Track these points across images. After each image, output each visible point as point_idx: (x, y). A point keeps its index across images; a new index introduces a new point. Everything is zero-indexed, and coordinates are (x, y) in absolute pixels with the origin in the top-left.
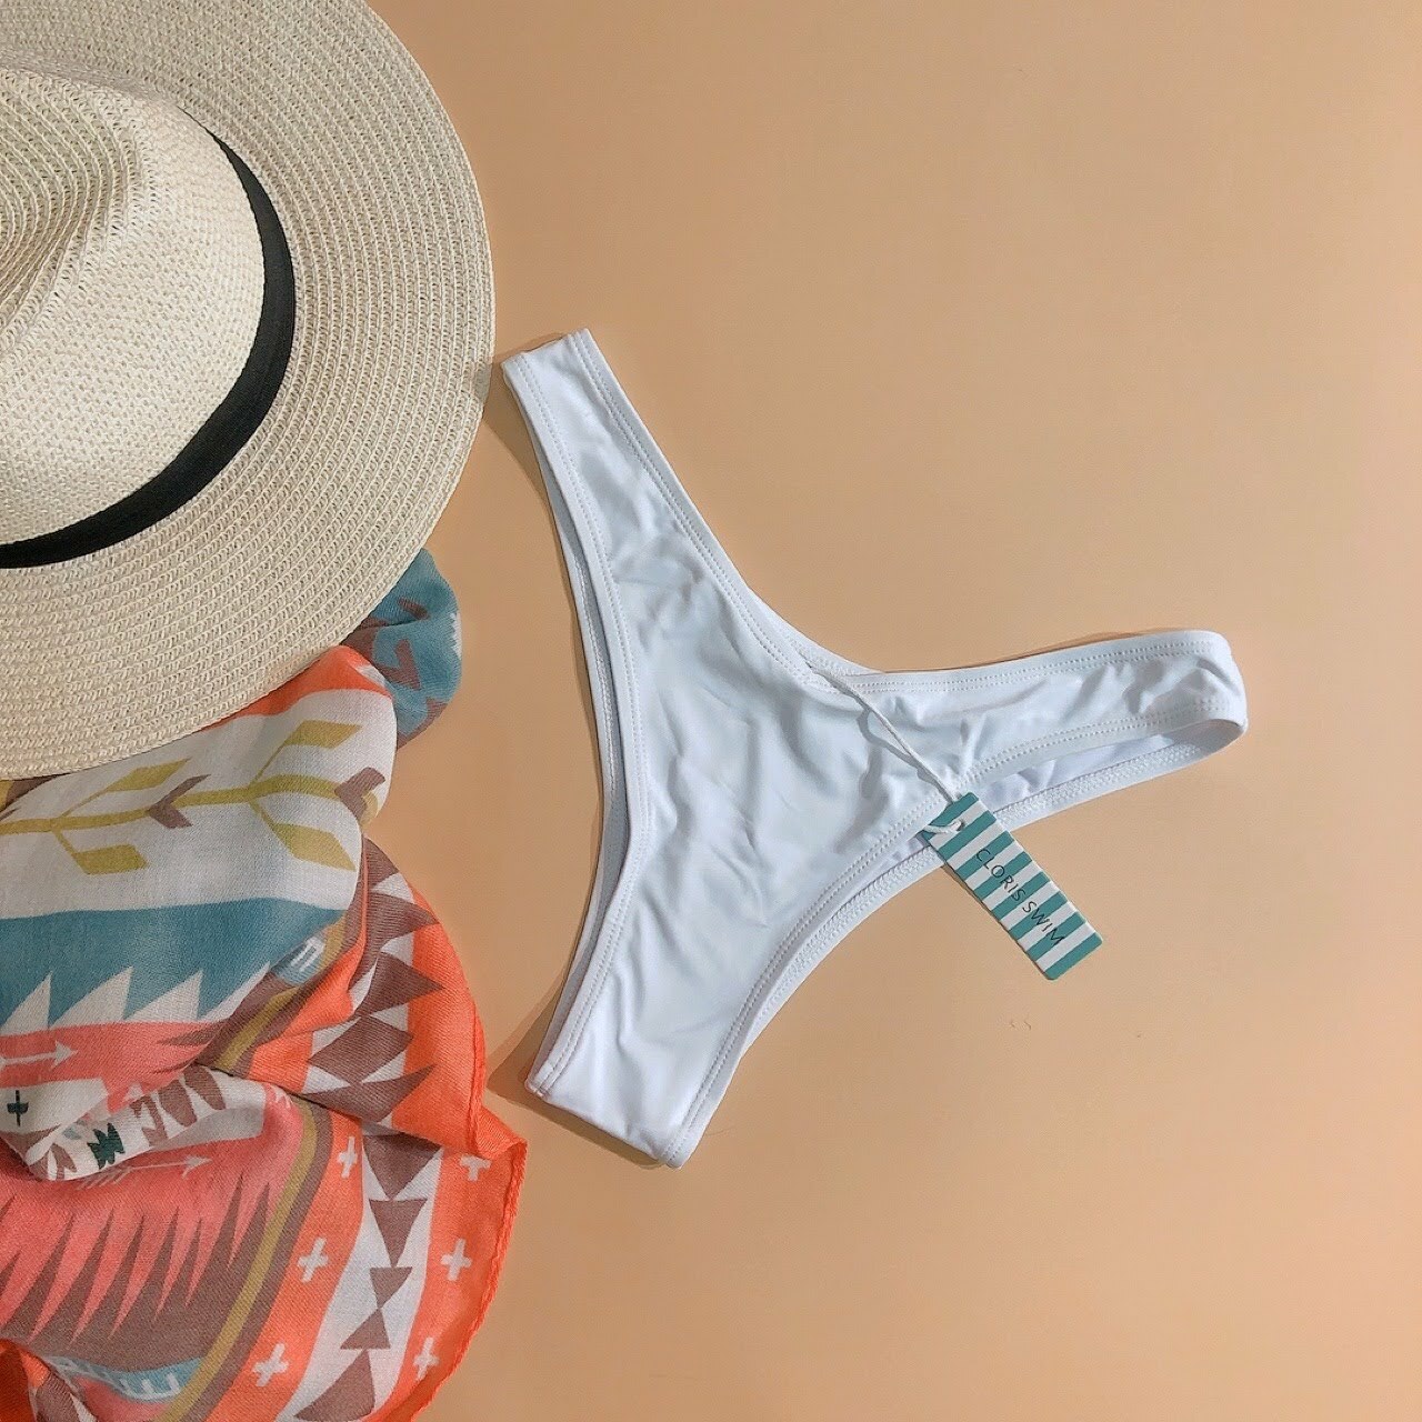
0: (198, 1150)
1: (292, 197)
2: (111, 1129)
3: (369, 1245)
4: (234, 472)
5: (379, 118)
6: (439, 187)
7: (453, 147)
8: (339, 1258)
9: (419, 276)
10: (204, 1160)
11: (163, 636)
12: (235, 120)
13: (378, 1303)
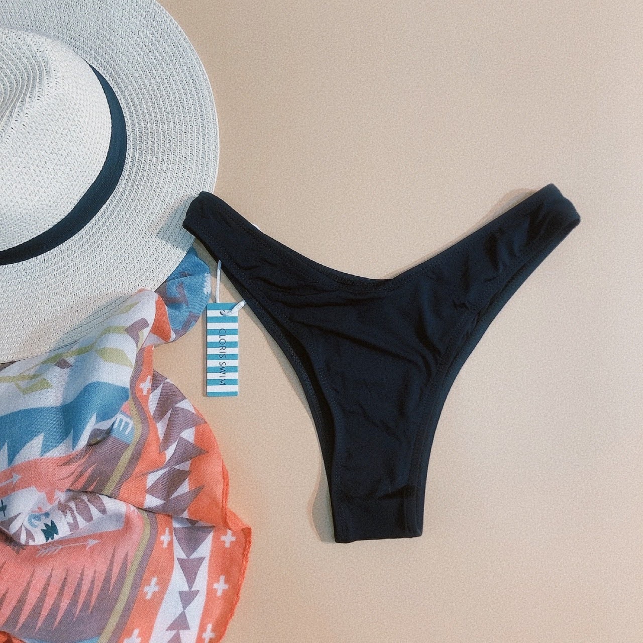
0: (93, 536)
1: (124, 89)
2: (52, 523)
3: (178, 580)
4: (101, 216)
10: (97, 541)
12: (96, 55)
13: (183, 608)
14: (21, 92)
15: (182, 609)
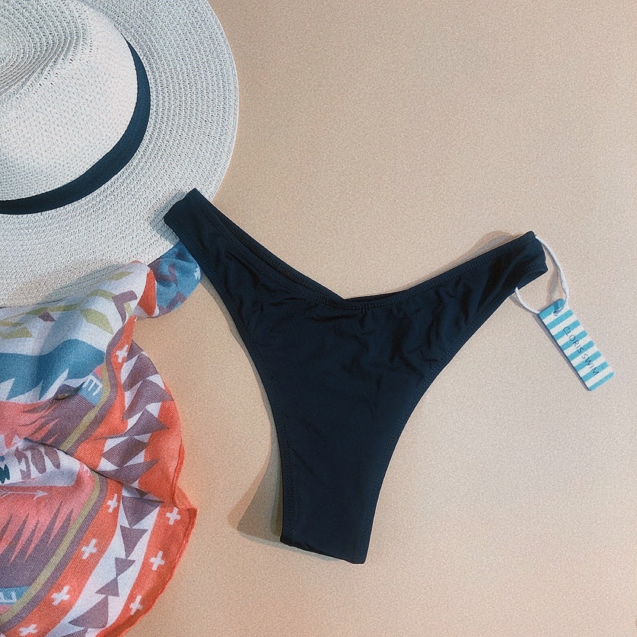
2: (6, 468)
5: (199, 41)
7: (229, 58)
8: (102, 549)
9: (206, 111)
10: (46, 494)
13: (117, 574)
14: (55, 53)
15: (115, 575)
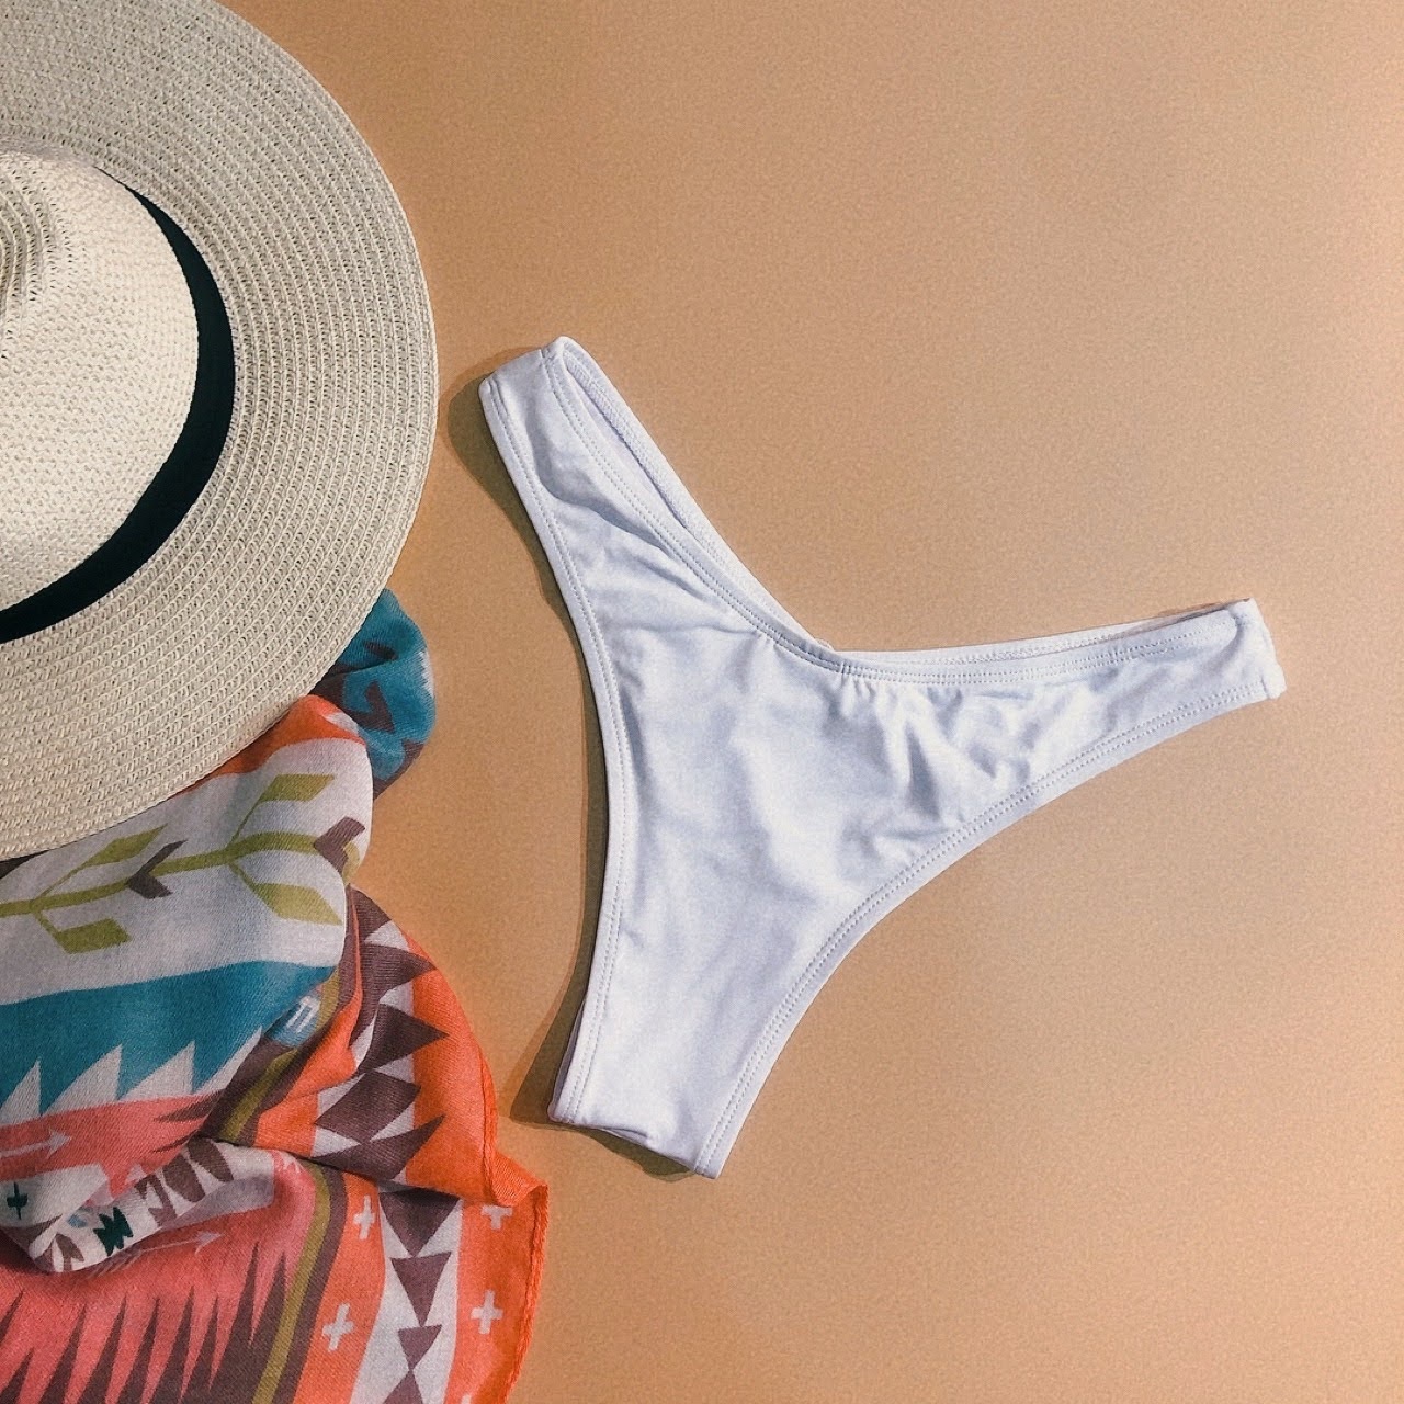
0: (208, 1225)
1: (220, 247)
2: (117, 1212)
3: (395, 1307)
4: (187, 530)
5: (301, 158)
6: (367, 222)
7: (378, 180)
8: (364, 1323)
9: (356, 314)
10: (218, 1235)
11: (129, 703)
12: (157, 175)
13: (410, 1365)
15: (407, 1367)
